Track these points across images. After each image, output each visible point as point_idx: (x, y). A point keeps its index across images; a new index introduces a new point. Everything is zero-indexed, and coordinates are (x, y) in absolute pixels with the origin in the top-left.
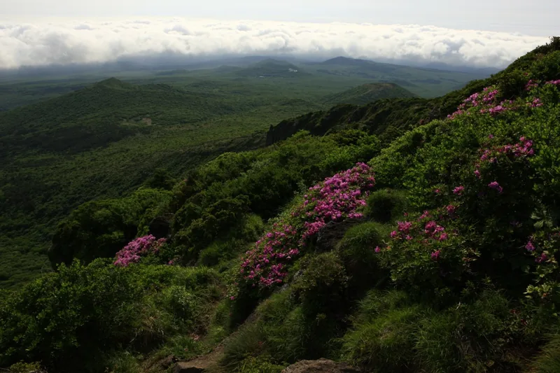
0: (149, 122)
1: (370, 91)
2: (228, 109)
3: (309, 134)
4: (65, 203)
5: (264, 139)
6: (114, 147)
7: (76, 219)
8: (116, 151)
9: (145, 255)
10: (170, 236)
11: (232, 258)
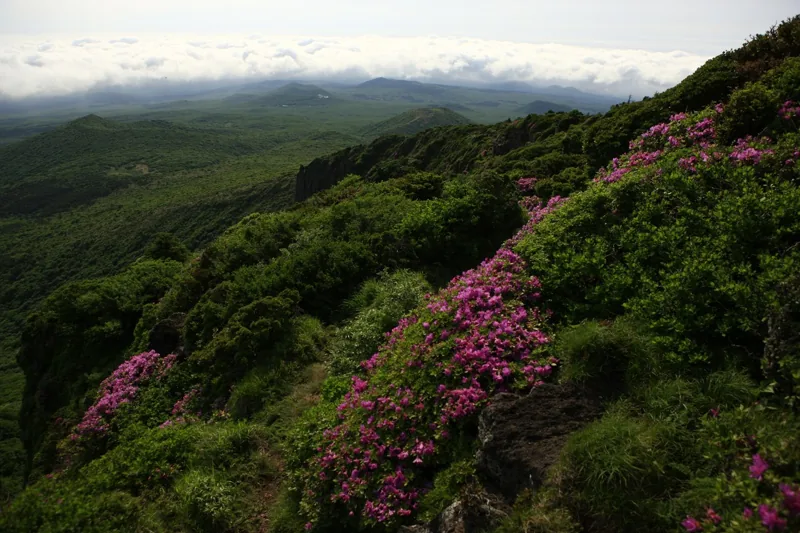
0: (145, 170)
1: (417, 118)
2: (244, 148)
3: (361, 180)
4: (41, 280)
5: (294, 183)
6: (101, 204)
7: (52, 309)
8: (104, 208)
9: (146, 384)
10: (182, 348)
11: (284, 395)
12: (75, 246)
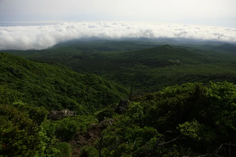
2: (208, 62)
12: (162, 76)
